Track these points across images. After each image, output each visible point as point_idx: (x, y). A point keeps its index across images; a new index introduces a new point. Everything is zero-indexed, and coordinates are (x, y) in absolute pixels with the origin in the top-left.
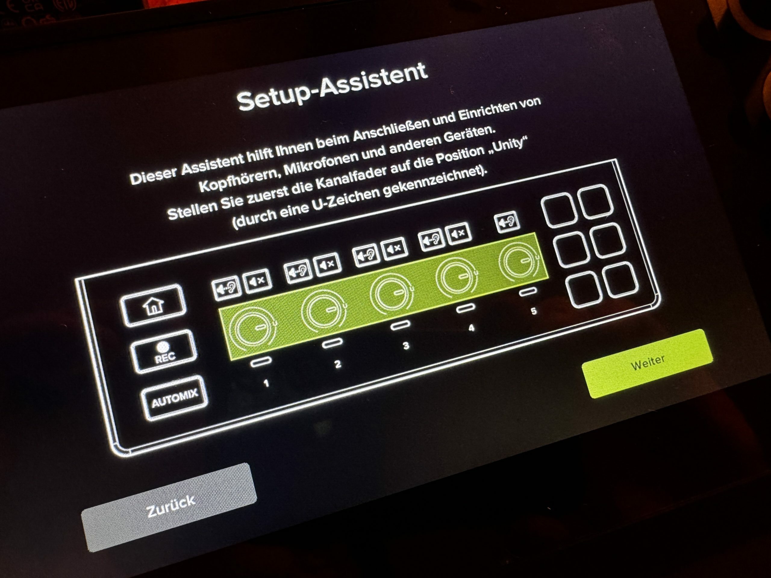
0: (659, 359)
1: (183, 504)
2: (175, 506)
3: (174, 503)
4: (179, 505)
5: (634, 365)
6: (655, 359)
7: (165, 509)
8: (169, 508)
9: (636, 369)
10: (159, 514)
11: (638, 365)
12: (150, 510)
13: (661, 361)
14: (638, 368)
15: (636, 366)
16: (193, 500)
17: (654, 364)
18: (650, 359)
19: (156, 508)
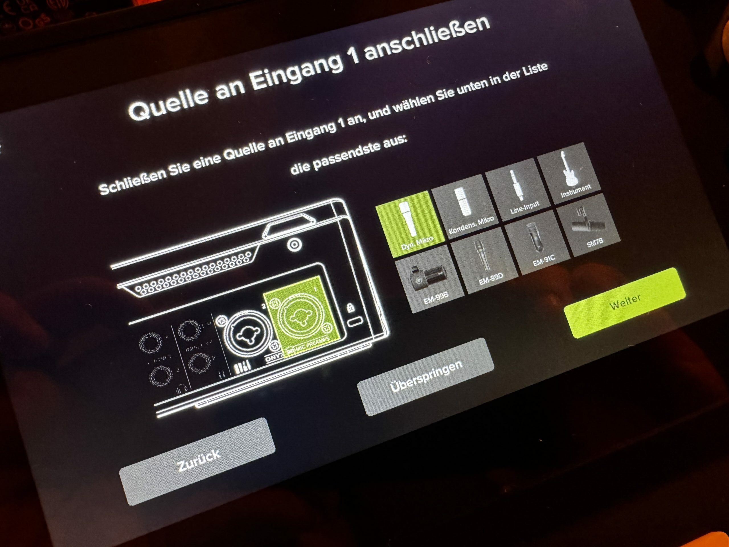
0: (635, 298)
1: (210, 457)
2: (202, 460)
3: (201, 457)
4: (206, 459)
5: (613, 305)
6: (631, 298)
7: (193, 464)
8: (197, 462)
9: (614, 309)
10: (189, 468)
11: (615, 305)
12: (180, 465)
13: (638, 299)
14: (616, 308)
15: (614, 306)
16: (218, 454)
17: (631, 303)
18: (627, 299)
19: (185, 462)
